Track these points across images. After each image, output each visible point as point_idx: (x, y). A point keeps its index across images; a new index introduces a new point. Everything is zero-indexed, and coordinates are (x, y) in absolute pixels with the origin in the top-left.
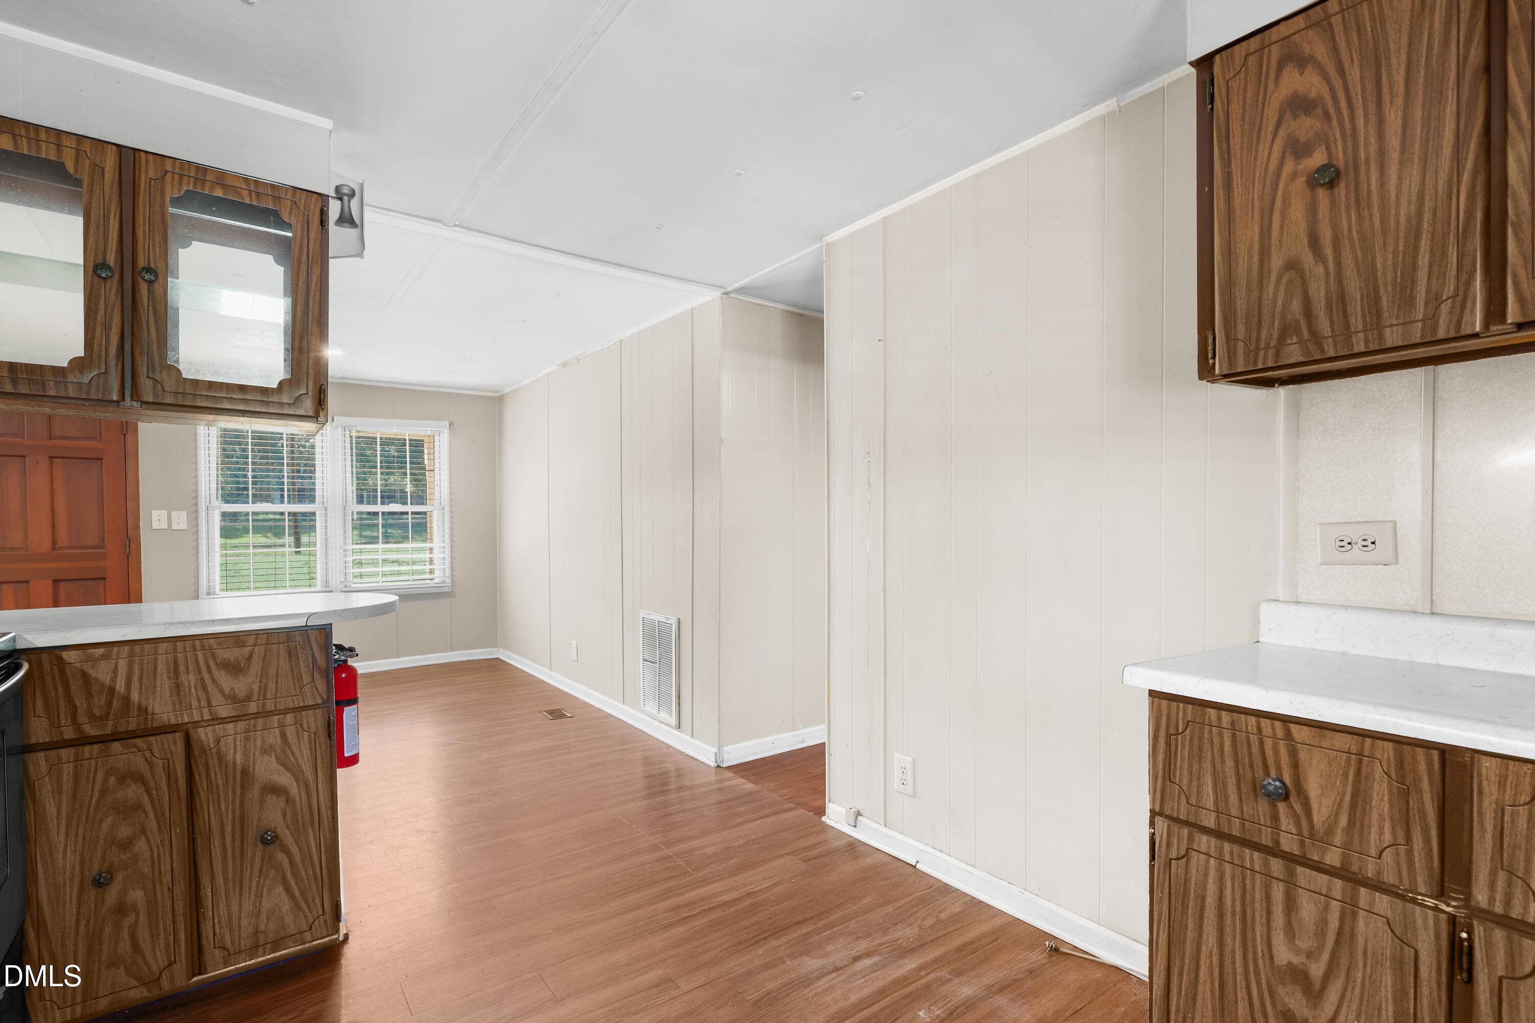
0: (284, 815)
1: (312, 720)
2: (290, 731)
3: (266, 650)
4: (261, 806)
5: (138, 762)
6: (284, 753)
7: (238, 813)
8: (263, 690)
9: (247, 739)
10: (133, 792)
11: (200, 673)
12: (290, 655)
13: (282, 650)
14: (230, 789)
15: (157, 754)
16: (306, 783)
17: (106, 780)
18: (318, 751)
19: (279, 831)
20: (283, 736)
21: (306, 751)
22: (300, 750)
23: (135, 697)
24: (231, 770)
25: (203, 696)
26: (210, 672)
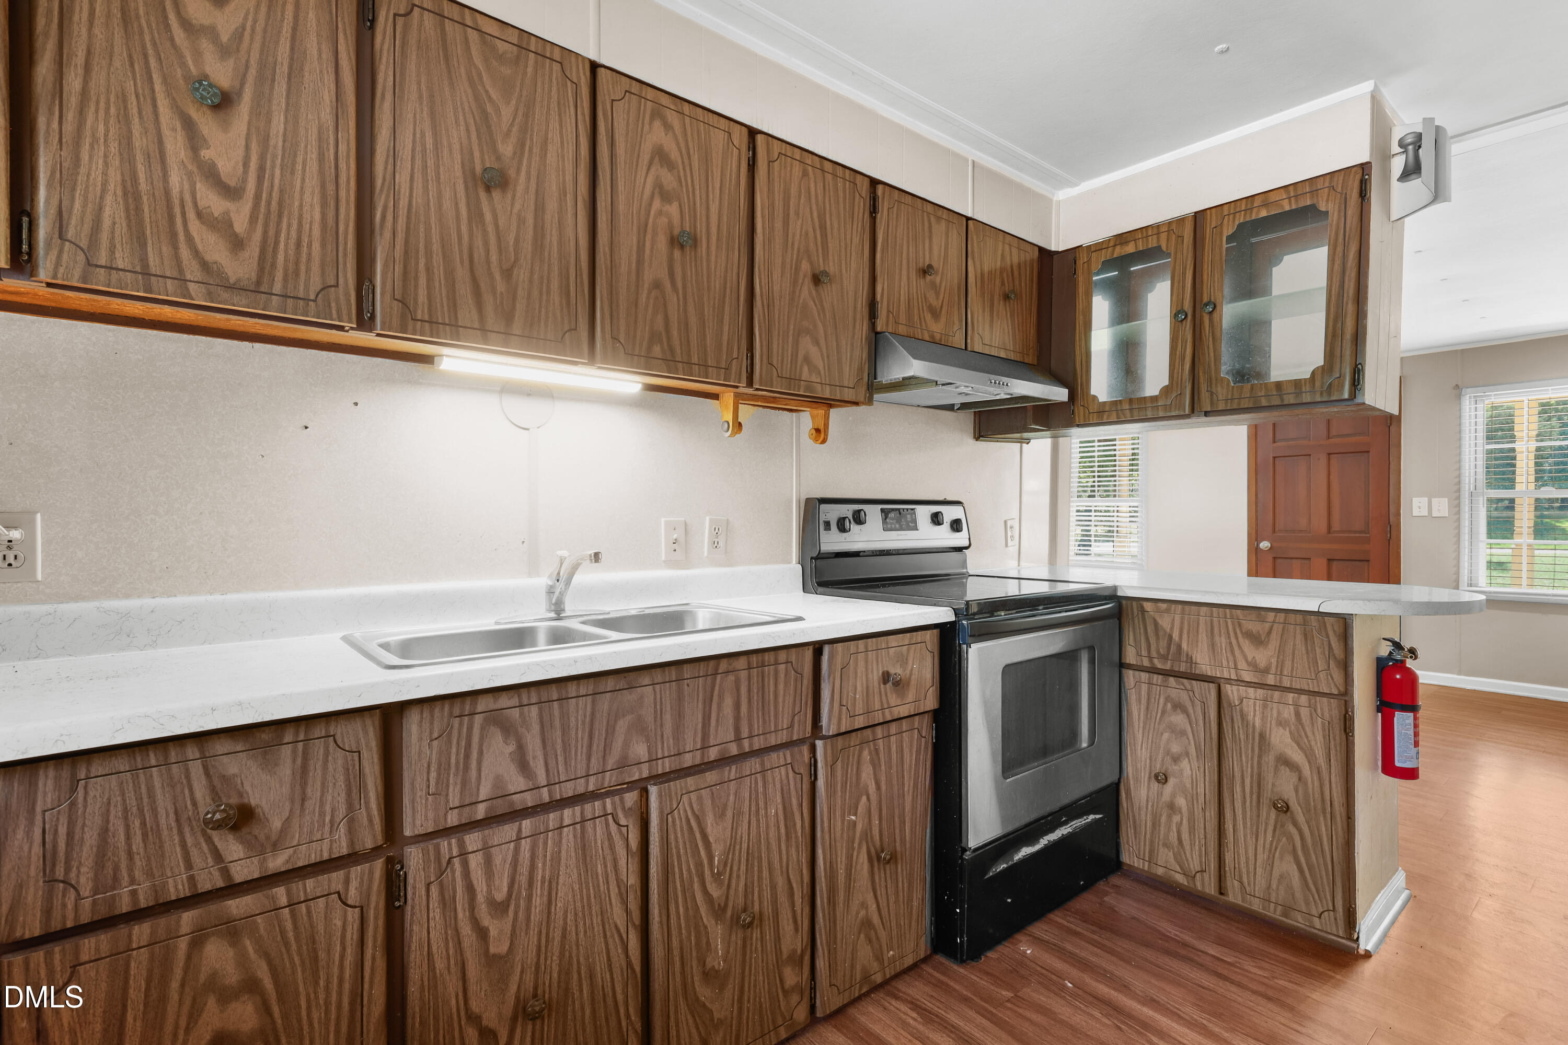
0: (1297, 791)
1: (1326, 709)
2: (1304, 712)
3: (1283, 629)
4: (1275, 773)
5: (1184, 697)
6: (1298, 731)
7: (1255, 770)
8: (1281, 665)
9: (1265, 707)
10: (1179, 719)
11: (1229, 638)
12: (1306, 639)
13: (1298, 631)
14: (1250, 746)
15: (1197, 695)
16: (1318, 768)
17: (1165, 704)
18: (1332, 743)
19: (1291, 804)
20: (1297, 714)
21: (1319, 737)
22: (1314, 734)
23: (1184, 646)
24: (1251, 730)
25: (1231, 658)
26: (1237, 638)
